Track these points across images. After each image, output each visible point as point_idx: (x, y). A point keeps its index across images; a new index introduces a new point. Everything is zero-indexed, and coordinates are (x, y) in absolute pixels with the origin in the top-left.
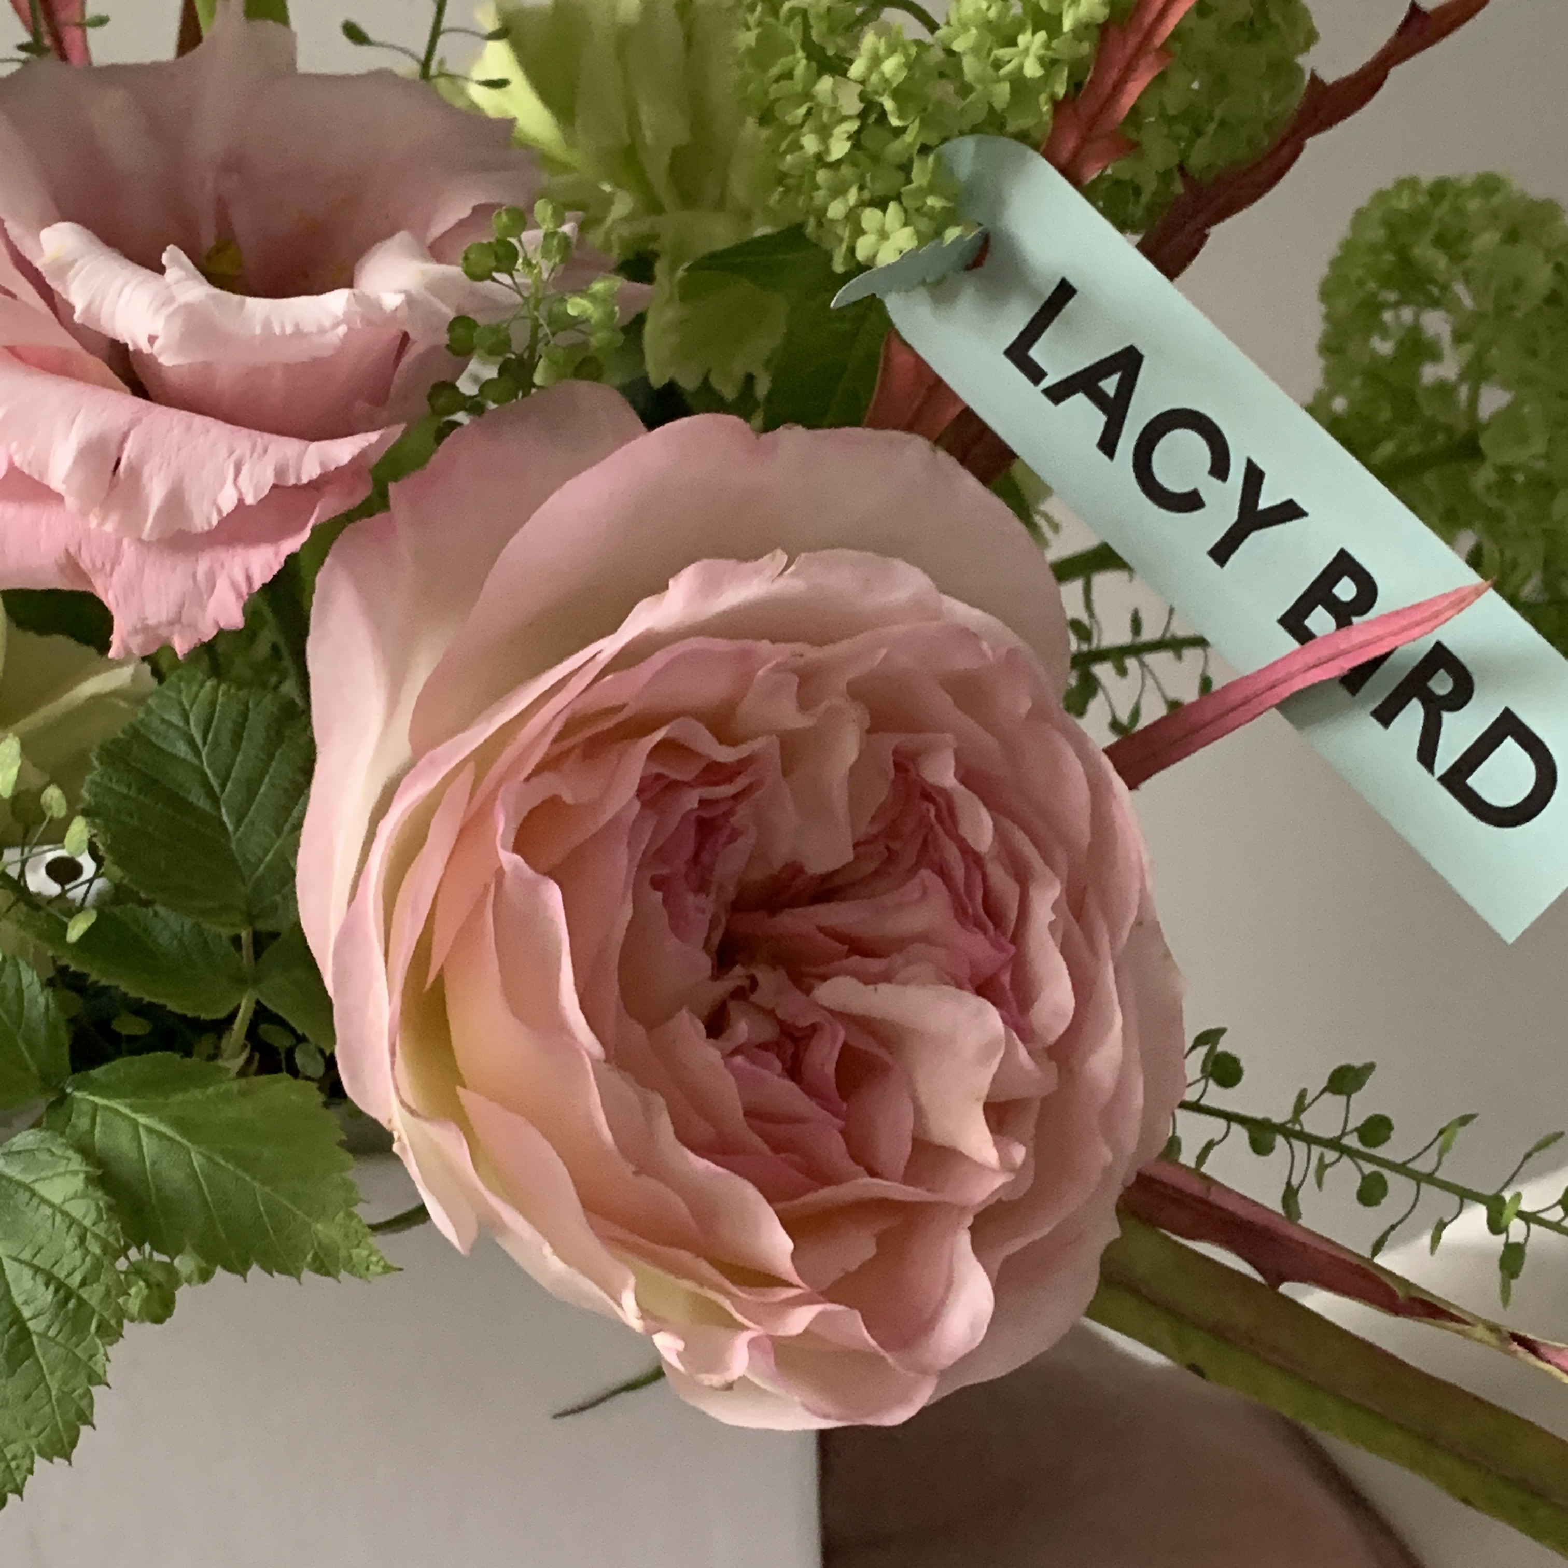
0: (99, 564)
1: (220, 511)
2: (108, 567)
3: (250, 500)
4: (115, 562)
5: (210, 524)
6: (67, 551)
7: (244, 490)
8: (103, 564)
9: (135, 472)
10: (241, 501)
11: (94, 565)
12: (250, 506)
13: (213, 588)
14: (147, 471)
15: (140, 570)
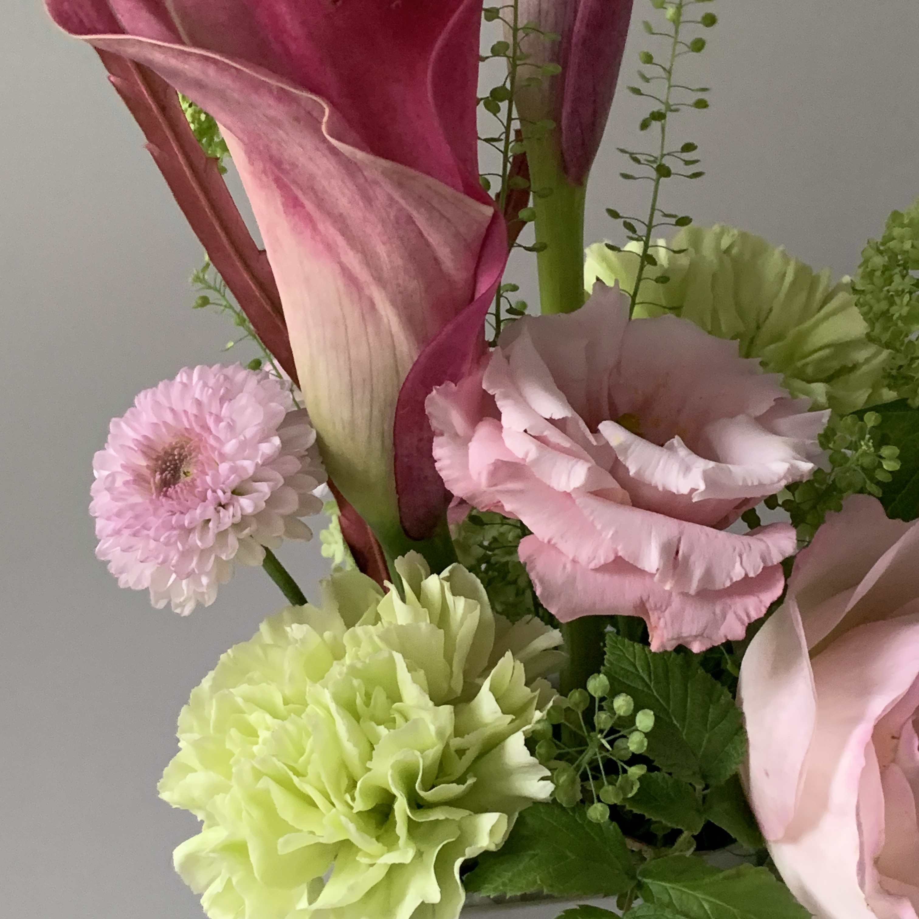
0: (658, 606)
1: (731, 580)
2: (664, 608)
3: (752, 575)
4: (668, 605)
5: (724, 585)
6: (641, 598)
7: (748, 570)
8: (661, 606)
9: (686, 558)
10: (746, 575)
11: (656, 606)
12: (752, 578)
13: (725, 618)
14: (692, 558)
15: (683, 610)
